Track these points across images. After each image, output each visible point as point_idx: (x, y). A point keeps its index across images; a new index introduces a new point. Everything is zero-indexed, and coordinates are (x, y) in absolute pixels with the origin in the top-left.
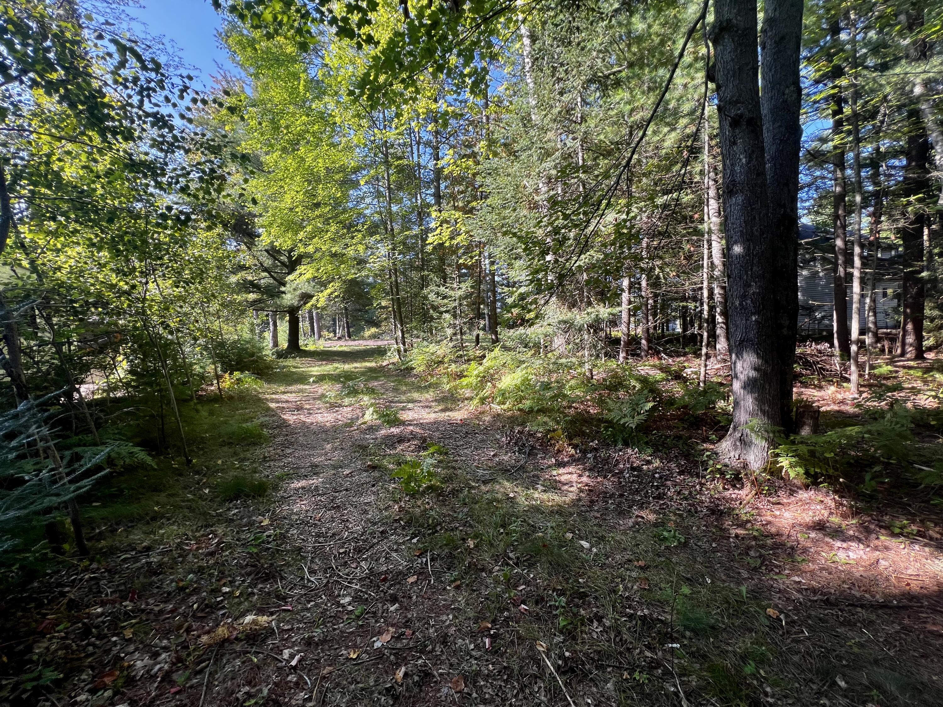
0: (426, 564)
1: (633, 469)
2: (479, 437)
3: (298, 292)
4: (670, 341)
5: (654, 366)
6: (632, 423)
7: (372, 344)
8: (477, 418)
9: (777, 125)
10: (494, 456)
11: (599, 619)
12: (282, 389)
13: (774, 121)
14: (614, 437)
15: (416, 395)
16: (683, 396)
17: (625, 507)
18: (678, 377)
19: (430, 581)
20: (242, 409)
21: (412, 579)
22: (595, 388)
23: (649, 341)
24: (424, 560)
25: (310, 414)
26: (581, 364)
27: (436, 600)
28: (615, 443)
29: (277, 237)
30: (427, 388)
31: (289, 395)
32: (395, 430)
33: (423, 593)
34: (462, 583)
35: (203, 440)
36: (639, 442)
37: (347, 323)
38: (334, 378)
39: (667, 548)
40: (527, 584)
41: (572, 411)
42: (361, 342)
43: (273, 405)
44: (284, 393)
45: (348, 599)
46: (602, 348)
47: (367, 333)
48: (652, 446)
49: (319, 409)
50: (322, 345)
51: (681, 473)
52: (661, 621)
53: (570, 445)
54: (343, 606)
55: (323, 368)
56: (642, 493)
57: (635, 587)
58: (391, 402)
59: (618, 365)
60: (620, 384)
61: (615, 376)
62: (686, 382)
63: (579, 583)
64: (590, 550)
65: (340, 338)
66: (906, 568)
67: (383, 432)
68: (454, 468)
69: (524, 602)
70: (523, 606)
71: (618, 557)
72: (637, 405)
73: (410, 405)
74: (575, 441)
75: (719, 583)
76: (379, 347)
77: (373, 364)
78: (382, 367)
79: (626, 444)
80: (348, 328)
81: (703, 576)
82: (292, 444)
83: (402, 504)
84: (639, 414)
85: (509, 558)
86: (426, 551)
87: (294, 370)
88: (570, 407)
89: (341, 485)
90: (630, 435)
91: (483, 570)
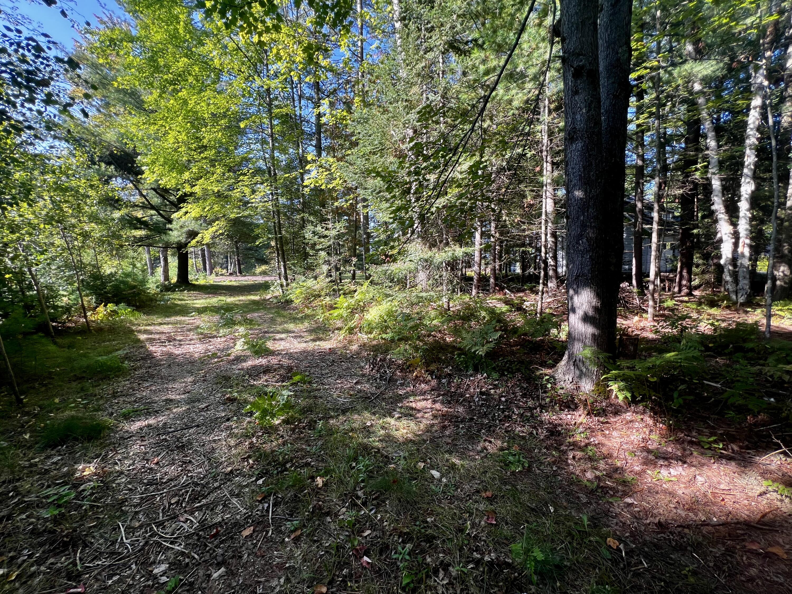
0: (268, 511)
1: (482, 393)
2: (345, 365)
3: (185, 229)
4: (512, 280)
5: (500, 300)
6: (481, 351)
7: (260, 279)
8: (345, 347)
9: (610, 81)
10: (356, 383)
11: (445, 566)
12: (159, 320)
13: (608, 78)
14: (466, 364)
15: (291, 326)
16: (523, 326)
17: (474, 430)
18: (519, 309)
19: (267, 532)
20: (109, 340)
21: (247, 532)
22: (450, 319)
23: (496, 279)
24: (266, 505)
25: (181, 345)
26: (439, 298)
27: (270, 558)
28: (467, 368)
29: (161, 175)
30: (302, 320)
31: (165, 326)
32: (263, 361)
33: (255, 550)
34: (302, 534)
35: (50, 376)
36: (487, 367)
37: (238, 261)
38: (215, 310)
39: (513, 473)
40: (373, 527)
41: (431, 339)
42: (250, 278)
43: (143, 337)
44: (161, 324)
45: (163, 567)
46: (458, 283)
47: (259, 270)
48: (498, 371)
49: (191, 340)
50: (212, 279)
51: (524, 396)
52: (508, 565)
53: (427, 371)
54: (155, 577)
55: (208, 300)
56: (490, 416)
57: (483, 523)
58: (266, 332)
59: (471, 298)
60: (472, 315)
61: (468, 307)
62: (526, 313)
63: (427, 522)
64: (440, 480)
65: (231, 274)
66: (719, 483)
67: (250, 363)
68: (315, 397)
69: (367, 553)
70: (366, 558)
71: (467, 487)
72: (486, 333)
73: (283, 336)
74: (431, 368)
75: (561, 511)
76: (267, 282)
77: (257, 298)
78: (265, 300)
79: (476, 370)
80: (239, 265)
81: (546, 505)
82: (152, 376)
83: (254, 440)
84: (488, 342)
85: (358, 498)
86: (270, 496)
87: (179, 302)
88: (429, 336)
89: (193, 420)
90: (480, 361)
91: (328, 514)
